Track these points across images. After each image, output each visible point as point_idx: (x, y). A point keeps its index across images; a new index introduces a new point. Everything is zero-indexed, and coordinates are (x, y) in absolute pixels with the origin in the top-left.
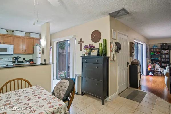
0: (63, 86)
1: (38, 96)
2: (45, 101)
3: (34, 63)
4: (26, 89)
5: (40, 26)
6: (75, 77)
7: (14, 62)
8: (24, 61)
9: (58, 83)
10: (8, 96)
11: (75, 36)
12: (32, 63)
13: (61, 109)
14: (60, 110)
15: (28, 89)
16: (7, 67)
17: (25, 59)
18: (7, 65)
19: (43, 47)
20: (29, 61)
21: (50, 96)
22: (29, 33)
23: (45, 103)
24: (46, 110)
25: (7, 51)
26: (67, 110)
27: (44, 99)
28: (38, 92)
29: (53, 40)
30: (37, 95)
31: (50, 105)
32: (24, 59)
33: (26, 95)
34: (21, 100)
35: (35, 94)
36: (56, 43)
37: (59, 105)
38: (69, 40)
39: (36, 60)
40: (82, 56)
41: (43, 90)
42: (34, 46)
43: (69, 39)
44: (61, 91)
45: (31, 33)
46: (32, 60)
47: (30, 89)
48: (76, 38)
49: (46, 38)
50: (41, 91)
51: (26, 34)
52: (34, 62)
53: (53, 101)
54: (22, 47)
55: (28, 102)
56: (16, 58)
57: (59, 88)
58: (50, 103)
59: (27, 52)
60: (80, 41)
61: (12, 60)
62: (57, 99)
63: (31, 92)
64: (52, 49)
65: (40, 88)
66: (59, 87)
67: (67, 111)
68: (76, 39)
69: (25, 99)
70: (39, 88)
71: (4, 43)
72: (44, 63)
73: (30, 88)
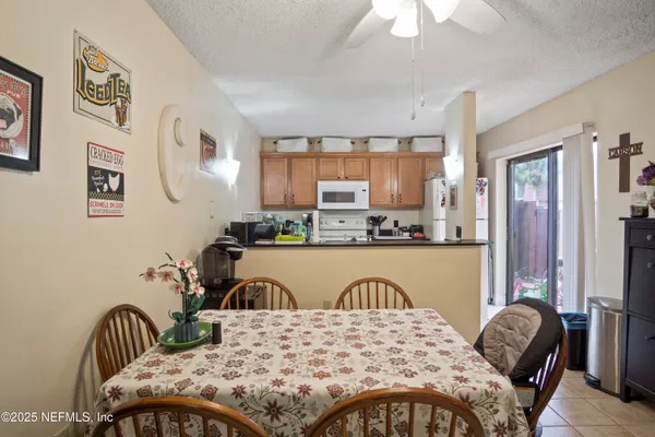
0: (517, 330)
1: (427, 339)
2: (444, 357)
3: (424, 239)
4: (396, 311)
5: (442, 109)
6: (590, 310)
7: (370, 232)
8: (396, 229)
9: (498, 315)
10: (354, 319)
11: (589, 126)
12: (419, 236)
13: (496, 399)
14: (491, 400)
15: (401, 314)
16: (353, 244)
17: (400, 225)
18: (354, 240)
19: (454, 183)
20: (409, 231)
21: (465, 348)
22: (410, 140)
23: (445, 364)
24: (444, 382)
25: (353, 201)
26: (518, 412)
27: (442, 353)
28: (428, 327)
29: (490, 155)
30: (423, 336)
31: (458, 374)
32: (396, 223)
33: (396, 327)
34: (382, 336)
35: (418, 332)
36: (505, 163)
37: (491, 384)
38: (560, 147)
39: (431, 229)
40: (628, 215)
41: (445, 325)
42: (424, 180)
43: (561, 143)
44: (508, 345)
45: (415, 139)
46: (420, 229)
47: (407, 314)
48: (595, 134)
49: (464, 151)
50: (439, 327)
51: (400, 142)
52: (427, 235)
53: (469, 364)
54: (392, 185)
55: (399, 346)
56: (376, 221)
57: (501, 333)
58: (462, 369)
59: (404, 203)
60: (621, 147)
61: (365, 226)
62: (487, 363)
63: (409, 324)
64: (486, 188)
65: (436, 318)
66: (499, 328)
67: (520, 415)
68: (595, 138)
69: (392, 337)
70: (433, 317)
71: (347, 179)
72: (455, 239)
73: (407, 310)
